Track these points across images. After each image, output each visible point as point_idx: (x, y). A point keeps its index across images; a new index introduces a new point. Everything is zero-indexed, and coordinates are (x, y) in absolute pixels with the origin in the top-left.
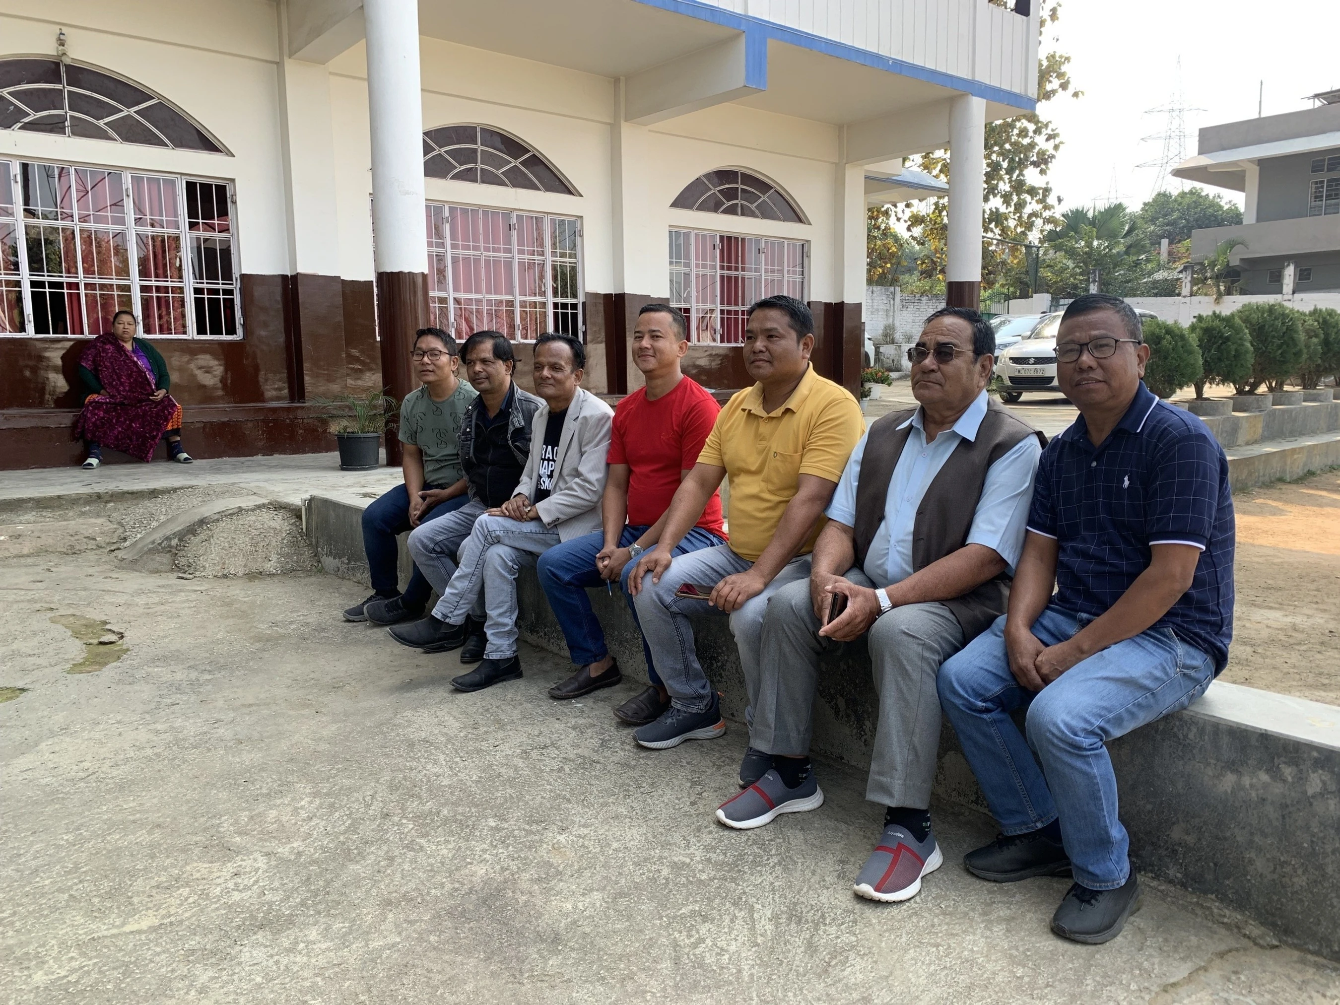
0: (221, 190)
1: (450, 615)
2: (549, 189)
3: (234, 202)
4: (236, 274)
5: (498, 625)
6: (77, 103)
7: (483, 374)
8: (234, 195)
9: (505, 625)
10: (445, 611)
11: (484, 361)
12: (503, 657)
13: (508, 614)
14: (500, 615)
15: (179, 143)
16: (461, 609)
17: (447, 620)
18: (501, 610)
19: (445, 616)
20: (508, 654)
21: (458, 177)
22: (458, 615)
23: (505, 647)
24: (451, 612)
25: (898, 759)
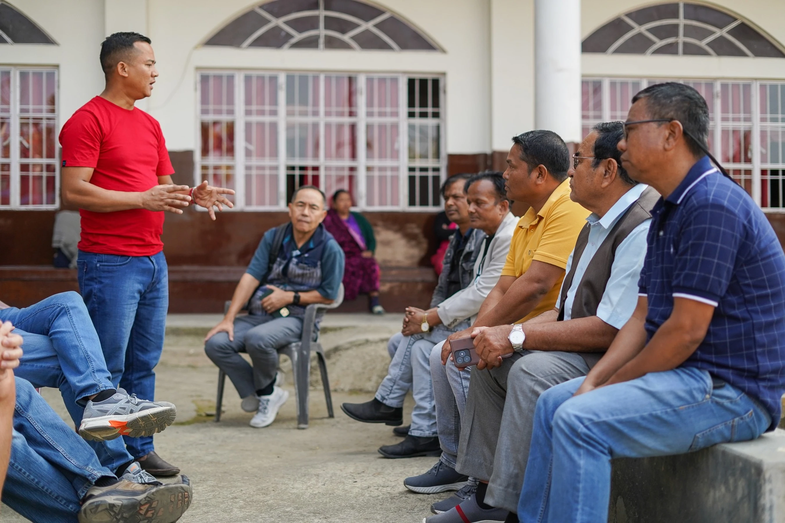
0: (436, 83)
1: (386, 397)
2: (758, 54)
3: (445, 92)
4: (443, 154)
5: (419, 408)
6: (330, 23)
7: (454, 208)
8: (445, 86)
9: (425, 409)
10: (384, 394)
11: (455, 197)
12: (422, 436)
13: (428, 399)
14: (422, 399)
15: (404, 46)
16: (395, 393)
17: (385, 402)
18: (422, 395)
19: (383, 398)
20: (427, 433)
21: (661, 51)
22: (393, 398)
23: (425, 427)
24: (388, 395)
25: (503, 469)
